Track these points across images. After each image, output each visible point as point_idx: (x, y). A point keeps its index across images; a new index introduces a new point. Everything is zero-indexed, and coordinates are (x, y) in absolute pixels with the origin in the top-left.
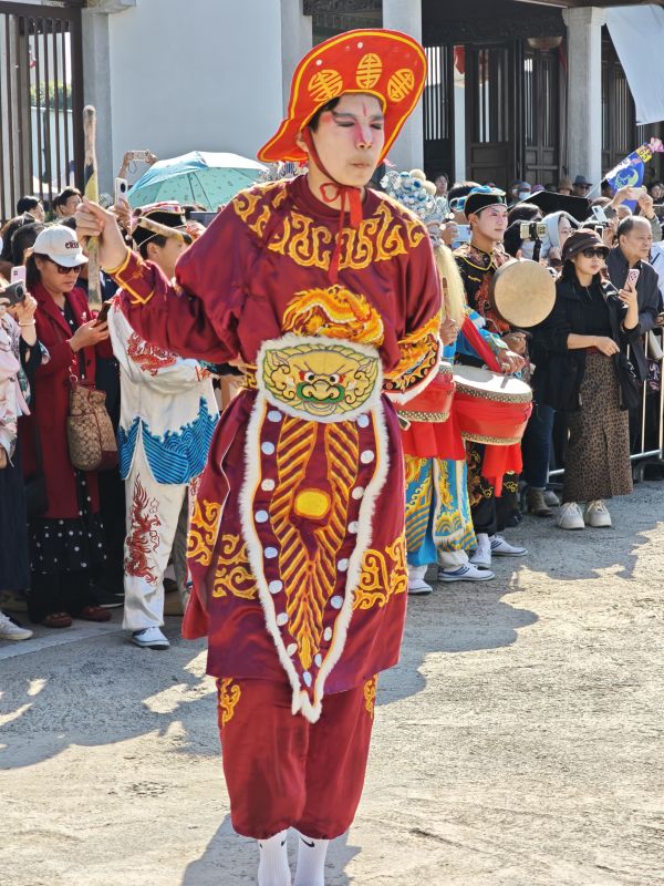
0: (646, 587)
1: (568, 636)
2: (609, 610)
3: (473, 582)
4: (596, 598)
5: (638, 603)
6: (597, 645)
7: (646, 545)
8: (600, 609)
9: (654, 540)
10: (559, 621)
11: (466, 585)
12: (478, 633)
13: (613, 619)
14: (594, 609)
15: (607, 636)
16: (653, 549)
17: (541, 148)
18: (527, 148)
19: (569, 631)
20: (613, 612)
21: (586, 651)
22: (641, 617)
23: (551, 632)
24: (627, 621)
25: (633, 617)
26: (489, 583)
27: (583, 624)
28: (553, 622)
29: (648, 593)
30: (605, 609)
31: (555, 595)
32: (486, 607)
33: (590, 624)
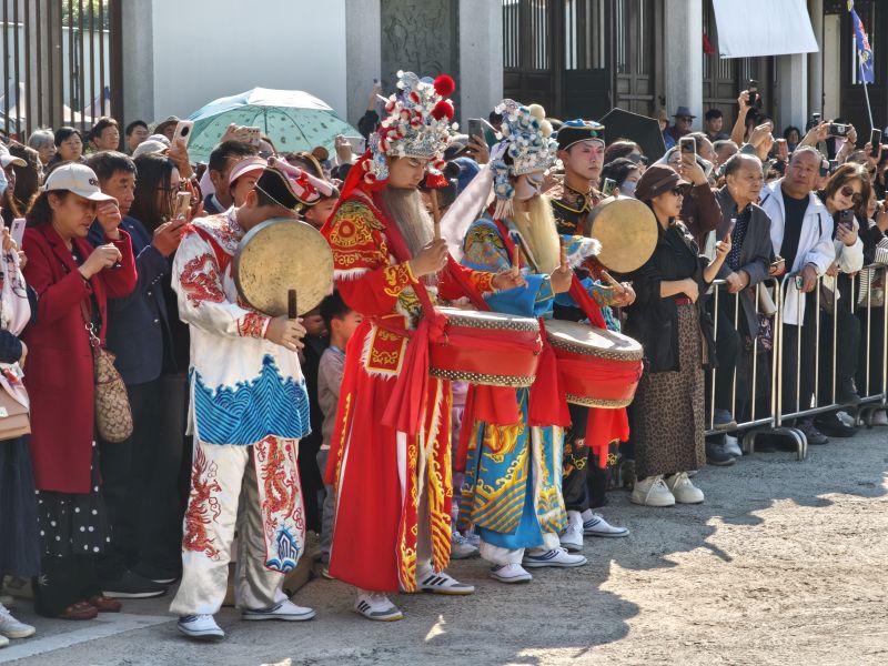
0: (759, 575)
1: (672, 631)
2: (717, 601)
3: (563, 568)
4: (703, 588)
5: (751, 593)
6: (705, 642)
7: (759, 527)
8: (708, 600)
9: (767, 521)
10: (661, 613)
11: (556, 571)
12: (570, 627)
13: (723, 612)
14: (701, 600)
15: (716, 631)
16: (767, 531)
17: (634, 76)
18: (618, 76)
19: (672, 626)
20: (722, 604)
21: (693, 649)
22: (755, 609)
23: (652, 627)
24: (740, 614)
25: (744, 609)
26: (582, 569)
27: (689, 618)
28: (654, 615)
29: (763, 582)
30: (713, 600)
31: (657, 583)
32: (578, 598)
33: (697, 617)
